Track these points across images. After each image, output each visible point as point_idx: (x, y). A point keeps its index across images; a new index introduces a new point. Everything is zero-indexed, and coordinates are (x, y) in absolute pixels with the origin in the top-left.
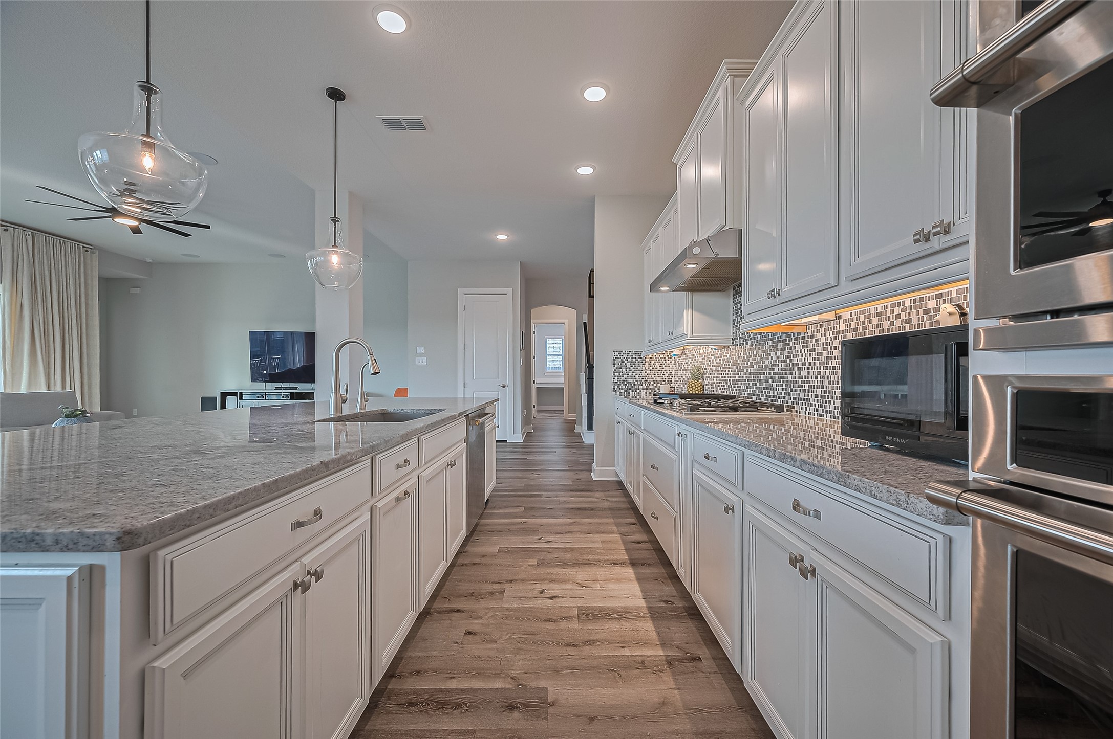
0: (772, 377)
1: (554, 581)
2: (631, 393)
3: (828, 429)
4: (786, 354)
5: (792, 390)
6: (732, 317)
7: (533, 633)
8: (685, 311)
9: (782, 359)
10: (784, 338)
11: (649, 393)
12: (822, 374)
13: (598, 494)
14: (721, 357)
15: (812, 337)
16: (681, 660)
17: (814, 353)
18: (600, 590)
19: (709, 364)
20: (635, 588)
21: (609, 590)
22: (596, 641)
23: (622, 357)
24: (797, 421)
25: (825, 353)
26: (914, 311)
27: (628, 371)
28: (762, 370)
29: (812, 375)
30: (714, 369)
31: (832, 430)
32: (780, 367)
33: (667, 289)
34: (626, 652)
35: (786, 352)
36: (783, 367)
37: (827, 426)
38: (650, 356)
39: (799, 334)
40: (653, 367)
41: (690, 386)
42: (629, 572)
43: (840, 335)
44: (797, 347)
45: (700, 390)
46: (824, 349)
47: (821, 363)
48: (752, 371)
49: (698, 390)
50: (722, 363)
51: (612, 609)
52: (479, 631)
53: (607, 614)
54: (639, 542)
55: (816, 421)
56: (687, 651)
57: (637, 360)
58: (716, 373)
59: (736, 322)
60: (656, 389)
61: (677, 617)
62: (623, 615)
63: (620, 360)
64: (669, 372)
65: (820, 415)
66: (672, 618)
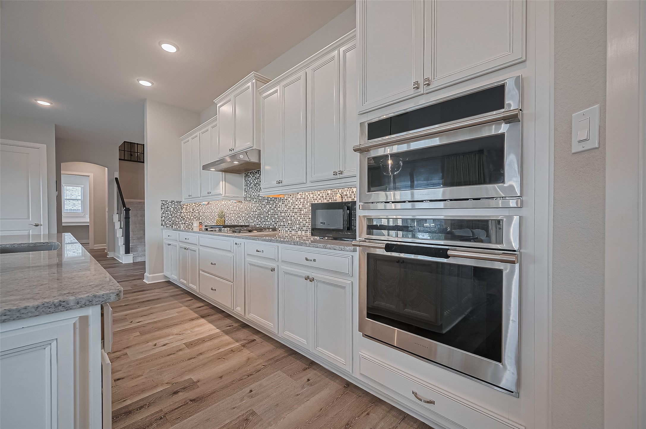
0: (267, 216)
1: (159, 338)
2: (174, 226)
3: (294, 237)
4: (274, 206)
5: (277, 222)
6: (244, 187)
7: (164, 363)
8: (221, 182)
9: (273, 208)
10: (273, 199)
11: (186, 226)
12: (291, 215)
13: (157, 290)
14: (237, 206)
15: (286, 199)
16: (248, 343)
17: (287, 206)
18: (192, 333)
19: (229, 210)
20: (211, 326)
21: (196, 331)
22: (204, 352)
23: (167, 204)
24: (280, 234)
25: (292, 206)
26: (324, 193)
27: (172, 213)
28: (262, 213)
29: (287, 215)
30: (232, 212)
31: (295, 237)
32: (271, 212)
33: (214, 170)
34: (222, 350)
35: (274, 205)
36: (273, 212)
37: (293, 235)
38: (186, 204)
39: (281, 198)
40: (188, 210)
41: (218, 221)
42: (203, 321)
43: (298, 200)
44: (280, 204)
45: (223, 223)
46: (292, 205)
47: (291, 211)
48: (256, 213)
49: (222, 223)
50: (237, 209)
51: (204, 338)
52: (124, 376)
53: (203, 341)
54: (200, 307)
55: (288, 234)
56: (249, 339)
57: (178, 206)
58: (233, 214)
59: (246, 190)
60: (190, 223)
61: (238, 330)
62: (211, 338)
63: (166, 206)
64: (198, 214)
65: (290, 231)
66: (236, 331)
